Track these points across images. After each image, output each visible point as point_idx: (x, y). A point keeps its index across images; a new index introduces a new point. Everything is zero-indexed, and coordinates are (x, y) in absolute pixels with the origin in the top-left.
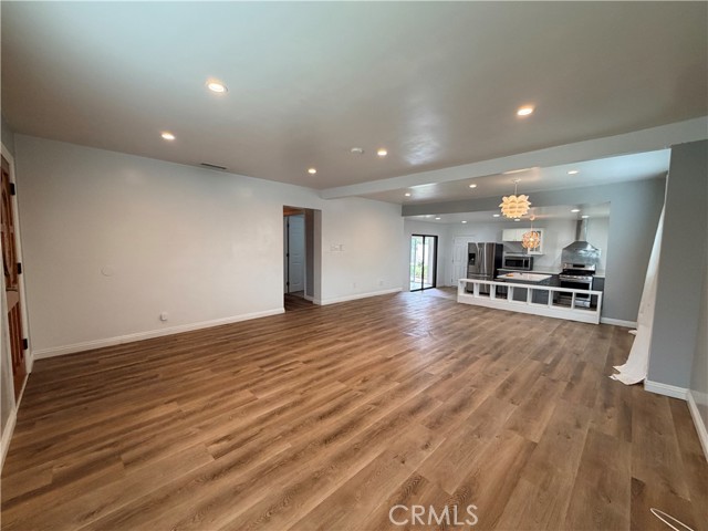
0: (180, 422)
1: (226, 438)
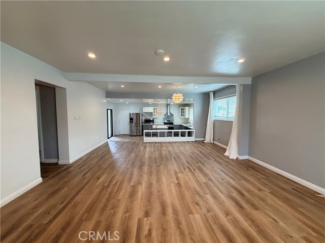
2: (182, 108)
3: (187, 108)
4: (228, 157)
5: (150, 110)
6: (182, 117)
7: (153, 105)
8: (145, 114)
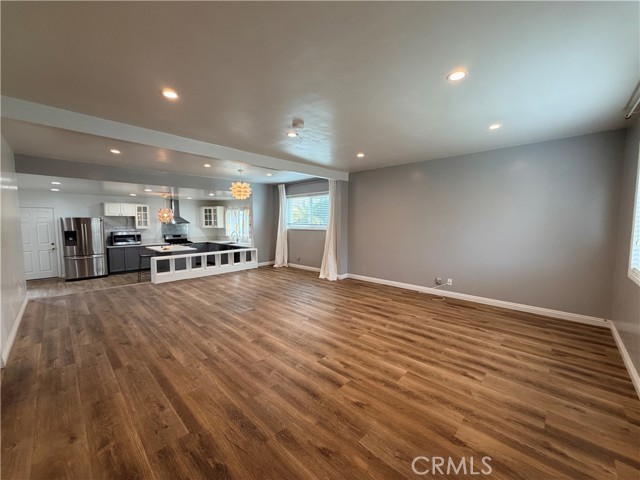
0: (477, 411)
1: (465, 375)
2: (208, 208)
3: (219, 209)
4: (326, 280)
5: (129, 210)
6: (208, 226)
7: (140, 199)
8: (110, 222)
